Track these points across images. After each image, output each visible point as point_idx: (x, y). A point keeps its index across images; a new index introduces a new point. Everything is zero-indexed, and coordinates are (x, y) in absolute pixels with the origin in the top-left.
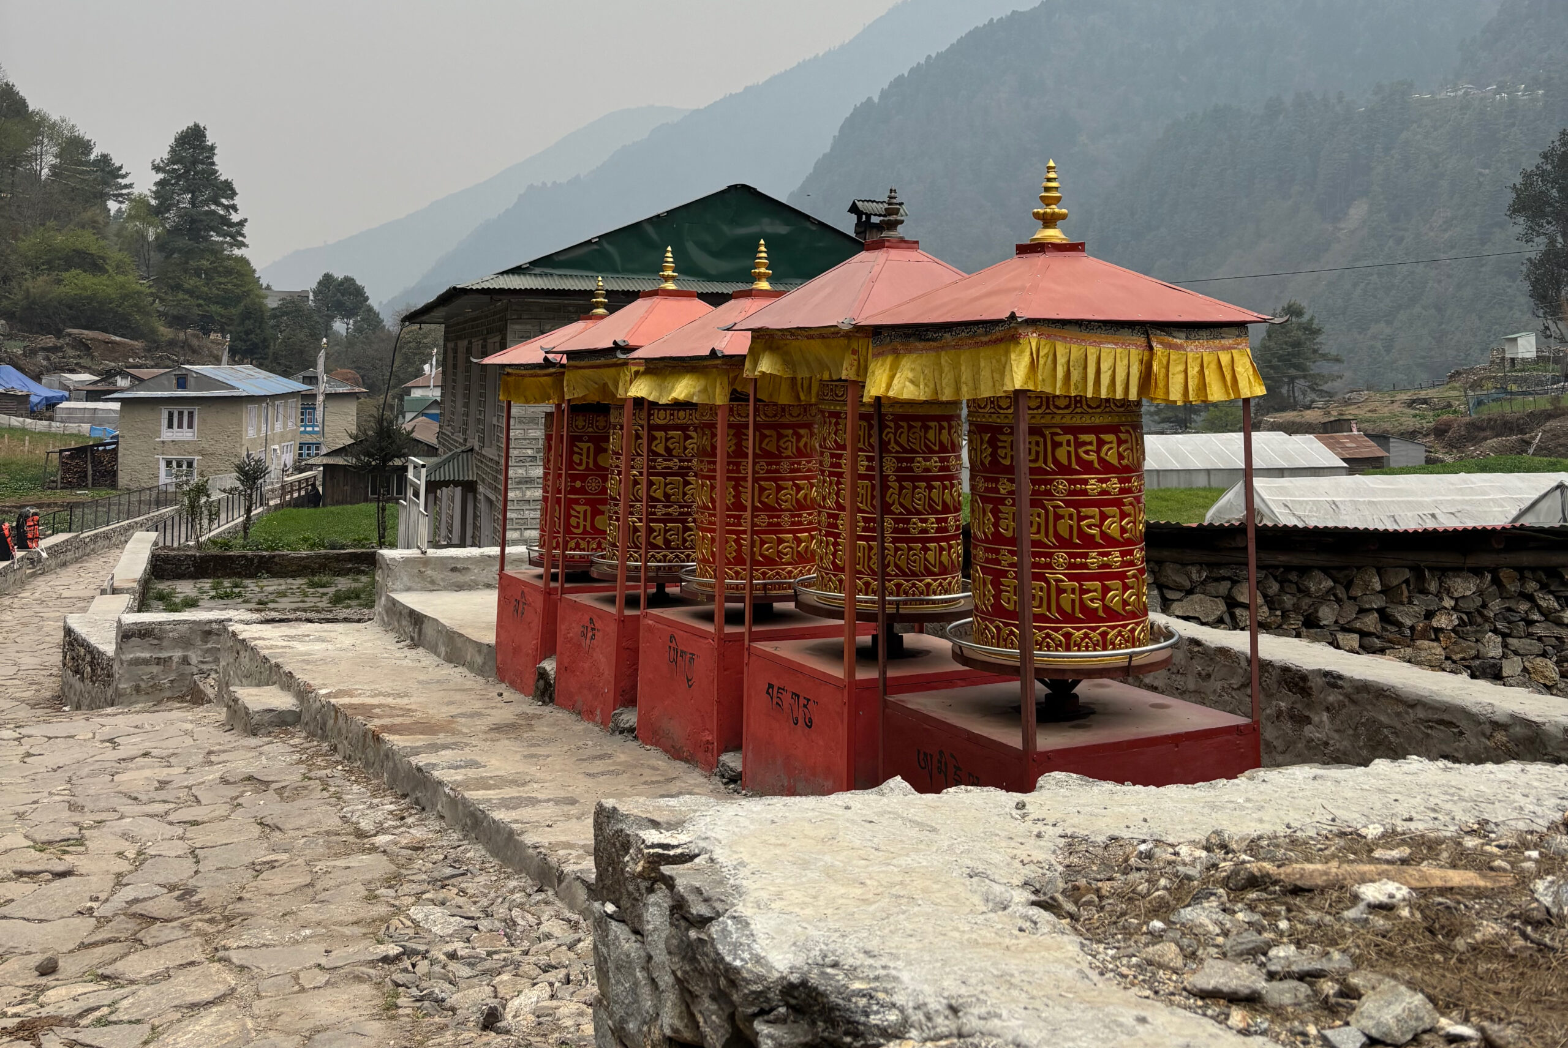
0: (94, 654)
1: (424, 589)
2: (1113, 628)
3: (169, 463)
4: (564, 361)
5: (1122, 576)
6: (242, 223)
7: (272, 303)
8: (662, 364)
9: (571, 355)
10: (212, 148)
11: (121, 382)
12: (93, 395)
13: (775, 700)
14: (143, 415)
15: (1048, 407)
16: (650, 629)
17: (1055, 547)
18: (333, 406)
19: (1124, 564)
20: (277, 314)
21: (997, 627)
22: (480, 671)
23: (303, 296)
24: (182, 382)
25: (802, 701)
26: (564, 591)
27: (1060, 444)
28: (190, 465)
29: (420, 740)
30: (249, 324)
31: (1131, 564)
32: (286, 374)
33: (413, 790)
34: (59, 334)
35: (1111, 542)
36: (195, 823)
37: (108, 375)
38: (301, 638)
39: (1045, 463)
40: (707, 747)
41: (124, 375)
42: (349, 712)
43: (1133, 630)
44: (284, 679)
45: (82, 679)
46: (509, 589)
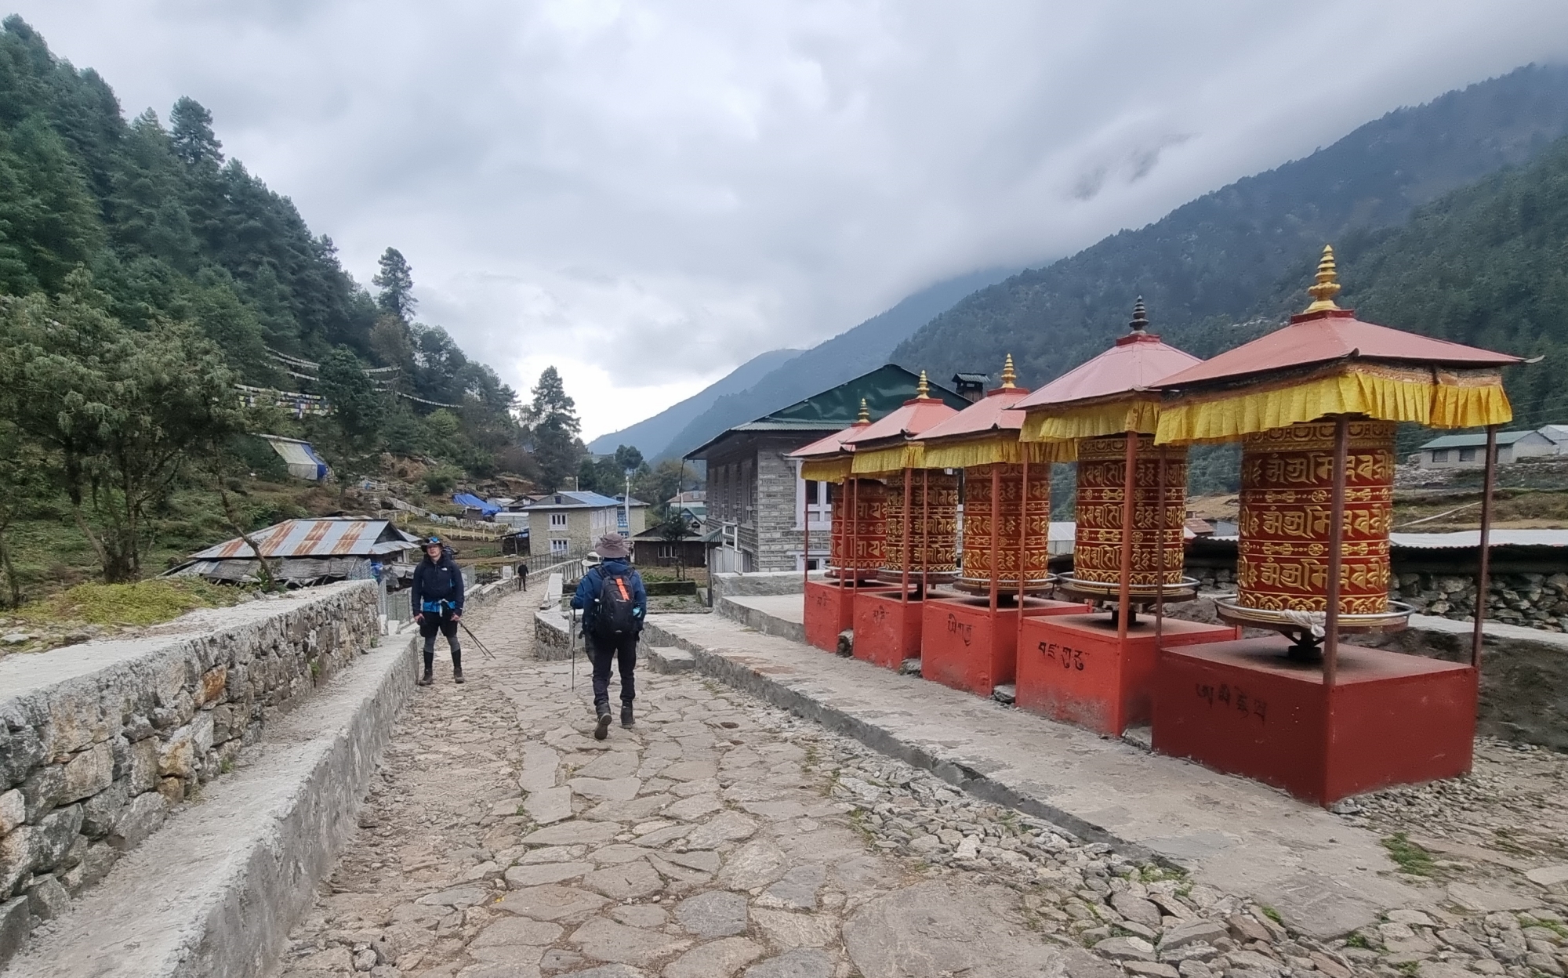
0: (556, 633)
1: (742, 595)
2: (1358, 599)
3: (555, 543)
4: (854, 449)
5: (1367, 562)
6: (578, 420)
7: (596, 461)
8: (940, 441)
9: (858, 444)
10: (560, 380)
11: (525, 502)
12: (513, 509)
13: (1047, 653)
14: (540, 517)
15: (1314, 435)
16: (931, 611)
17: (1312, 539)
18: (632, 511)
19: (1370, 553)
20: (598, 466)
21: (1256, 598)
22: (795, 639)
23: (610, 457)
24: (558, 501)
25: (1073, 653)
26: (857, 591)
27: (1322, 464)
28: (565, 543)
29: (789, 677)
30: (586, 471)
31: (1376, 552)
32: (607, 495)
33: (793, 706)
34: (493, 479)
35: (1359, 535)
36: (664, 722)
37: (519, 499)
38: (679, 621)
39: (1308, 478)
40: (984, 682)
41: (526, 498)
42: (733, 661)
43: (1375, 601)
44: (683, 644)
45: (549, 645)
46: (810, 590)
